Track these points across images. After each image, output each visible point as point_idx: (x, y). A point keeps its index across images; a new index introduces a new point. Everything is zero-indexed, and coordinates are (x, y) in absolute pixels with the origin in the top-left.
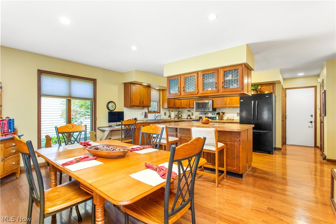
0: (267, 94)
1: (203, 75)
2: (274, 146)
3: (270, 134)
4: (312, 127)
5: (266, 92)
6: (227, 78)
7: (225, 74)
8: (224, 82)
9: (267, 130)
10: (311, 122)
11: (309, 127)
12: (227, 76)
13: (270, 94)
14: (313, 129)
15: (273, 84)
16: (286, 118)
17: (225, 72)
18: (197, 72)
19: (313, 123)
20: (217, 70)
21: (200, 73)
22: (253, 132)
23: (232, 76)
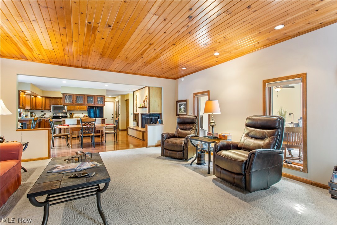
1: (87, 97)
6: (98, 100)
10: (112, 117)
14: (113, 121)
17: (97, 97)
21: (85, 95)
23: (100, 99)
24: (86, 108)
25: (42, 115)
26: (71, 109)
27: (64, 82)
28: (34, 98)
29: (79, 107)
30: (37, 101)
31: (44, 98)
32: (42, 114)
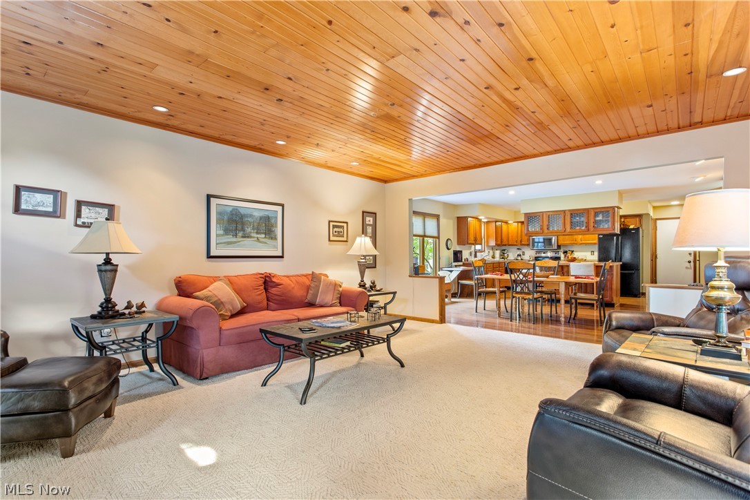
0: (633, 229)
1: (571, 214)
2: (641, 291)
3: (636, 275)
4: (691, 268)
5: (632, 227)
6: (598, 219)
7: (596, 214)
8: (595, 222)
9: (633, 270)
10: (690, 262)
11: (687, 268)
12: (598, 217)
13: (637, 230)
14: (692, 271)
15: (640, 216)
16: (656, 257)
17: (595, 213)
18: (564, 211)
19: (692, 264)
20: (587, 211)
21: (567, 212)
22: (621, 273)
23: (603, 217)
24: (594, 239)
25: (518, 255)
26: (566, 242)
27: (512, 192)
28: (504, 226)
29: (580, 236)
30: (510, 232)
31: (520, 224)
32: (519, 252)
